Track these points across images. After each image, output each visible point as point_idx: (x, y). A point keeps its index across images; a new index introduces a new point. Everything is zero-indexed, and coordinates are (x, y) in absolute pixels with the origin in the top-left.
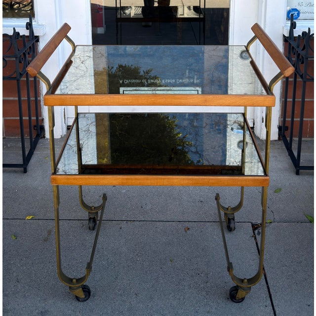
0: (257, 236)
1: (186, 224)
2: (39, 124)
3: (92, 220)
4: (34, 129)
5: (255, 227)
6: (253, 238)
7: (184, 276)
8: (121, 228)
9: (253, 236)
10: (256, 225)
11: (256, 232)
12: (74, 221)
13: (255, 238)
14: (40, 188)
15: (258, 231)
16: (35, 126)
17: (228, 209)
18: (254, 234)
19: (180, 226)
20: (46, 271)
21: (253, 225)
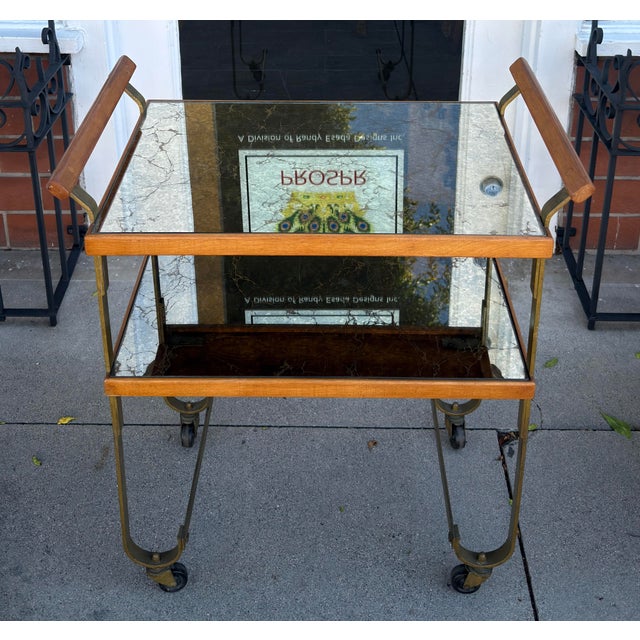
0: (507, 459)
1: (372, 434)
2: (79, 223)
3: (187, 428)
4: (69, 233)
5: (504, 439)
6: (500, 462)
7: (365, 540)
8: (244, 442)
9: (499, 459)
10: (507, 434)
11: (506, 449)
12: (153, 428)
13: (504, 463)
14: (83, 358)
15: (510, 449)
16: (69, 228)
17: (451, 407)
18: (502, 454)
19: (359, 438)
20: (101, 530)
21: (501, 435)
